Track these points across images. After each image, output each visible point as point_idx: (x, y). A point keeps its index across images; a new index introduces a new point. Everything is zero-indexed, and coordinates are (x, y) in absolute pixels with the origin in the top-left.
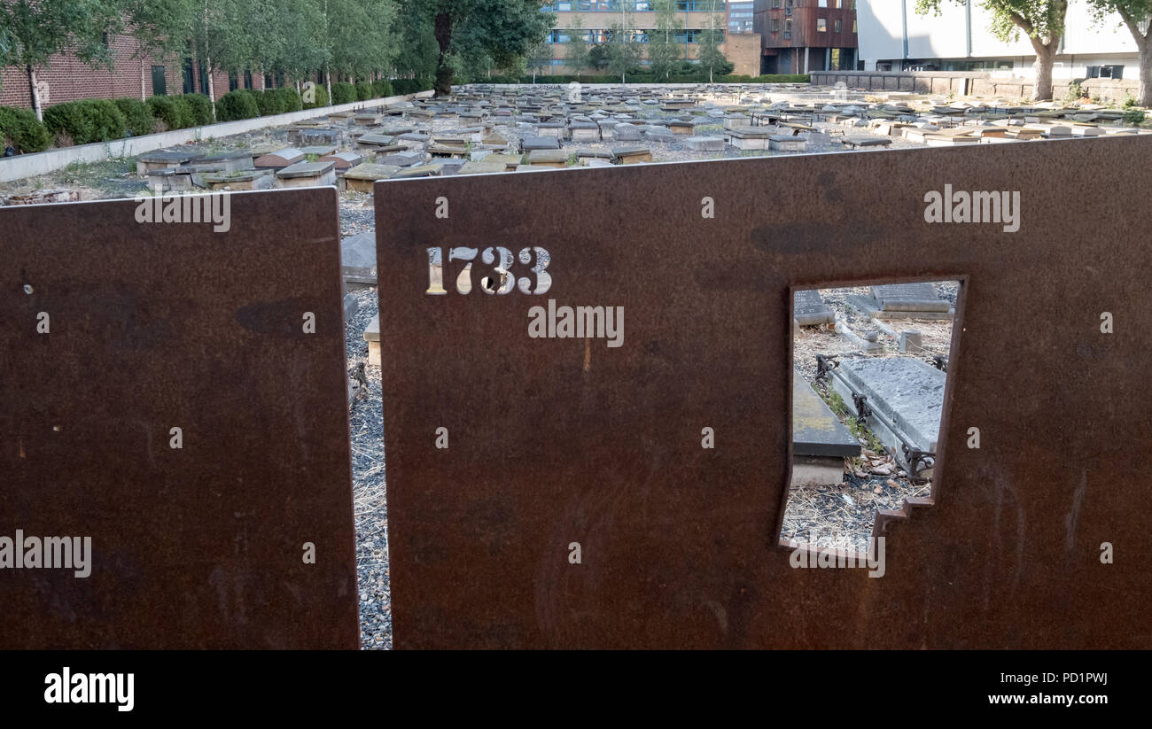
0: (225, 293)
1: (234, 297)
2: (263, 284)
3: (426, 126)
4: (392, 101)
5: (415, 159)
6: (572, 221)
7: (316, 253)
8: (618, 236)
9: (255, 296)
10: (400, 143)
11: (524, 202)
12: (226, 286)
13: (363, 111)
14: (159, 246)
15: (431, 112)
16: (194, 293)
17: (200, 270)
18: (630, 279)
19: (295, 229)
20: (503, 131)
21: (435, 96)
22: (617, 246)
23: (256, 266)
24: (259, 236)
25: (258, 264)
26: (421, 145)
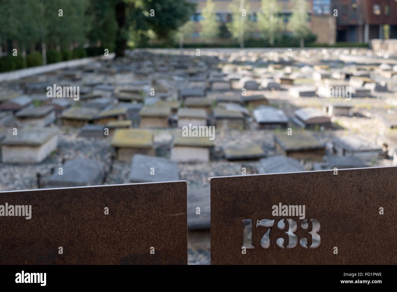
0: (113, 247)
1: (119, 250)
2: (138, 242)
3: (111, 80)
4: (85, 61)
5: (108, 104)
6: (336, 202)
7: (173, 223)
8: (364, 212)
9: (132, 250)
10: (96, 93)
11: (305, 191)
12: (115, 243)
13: (66, 69)
14: (74, 218)
15: (114, 69)
16: (94, 248)
17: (98, 233)
18: (371, 239)
19: (160, 208)
20: (164, 83)
21: (115, 59)
22: (364, 219)
23: (134, 231)
24: (136, 212)
25: (135, 230)
26: (109, 94)
